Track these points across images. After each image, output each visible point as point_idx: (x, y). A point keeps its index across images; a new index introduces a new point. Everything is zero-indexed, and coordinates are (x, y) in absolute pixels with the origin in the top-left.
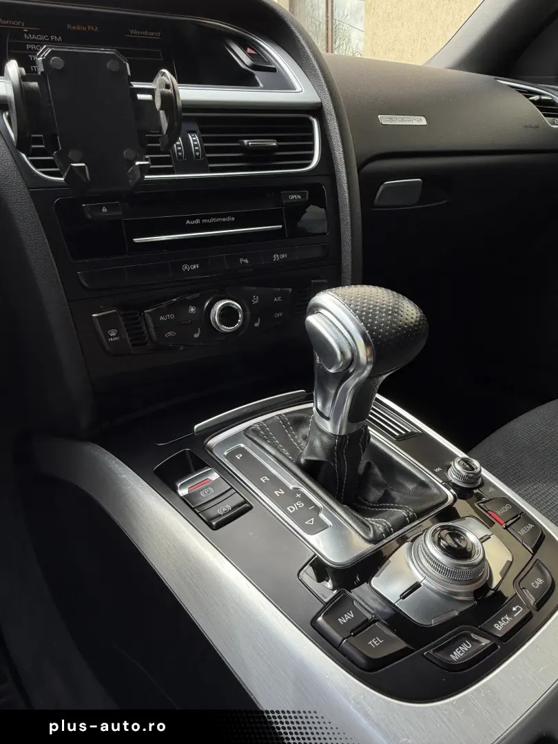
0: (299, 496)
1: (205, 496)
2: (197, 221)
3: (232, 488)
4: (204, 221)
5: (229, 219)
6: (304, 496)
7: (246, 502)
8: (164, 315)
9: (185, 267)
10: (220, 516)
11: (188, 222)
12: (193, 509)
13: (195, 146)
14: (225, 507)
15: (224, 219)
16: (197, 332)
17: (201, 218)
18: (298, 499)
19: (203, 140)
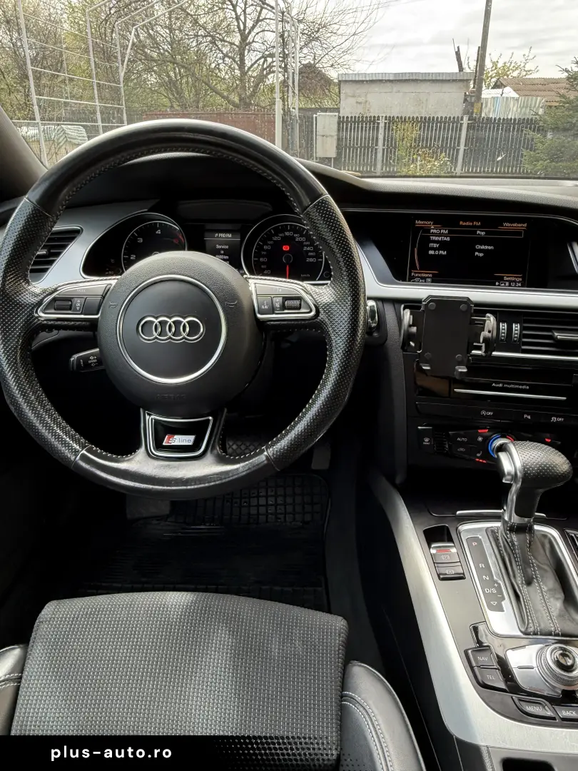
0: (496, 585)
1: (443, 558)
2: (501, 385)
3: (460, 562)
4: (506, 386)
5: (524, 387)
6: (499, 588)
7: (463, 574)
8: (461, 438)
9: (483, 413)
10: (446, 574)
11: (494, 385)
12: (434, 563)
13: (516, 330)
14: (450, 571)
15: (521, 387)
16: (479, 453)
17: (504, 383)
18: (494, 587)
19: (523, 328)
